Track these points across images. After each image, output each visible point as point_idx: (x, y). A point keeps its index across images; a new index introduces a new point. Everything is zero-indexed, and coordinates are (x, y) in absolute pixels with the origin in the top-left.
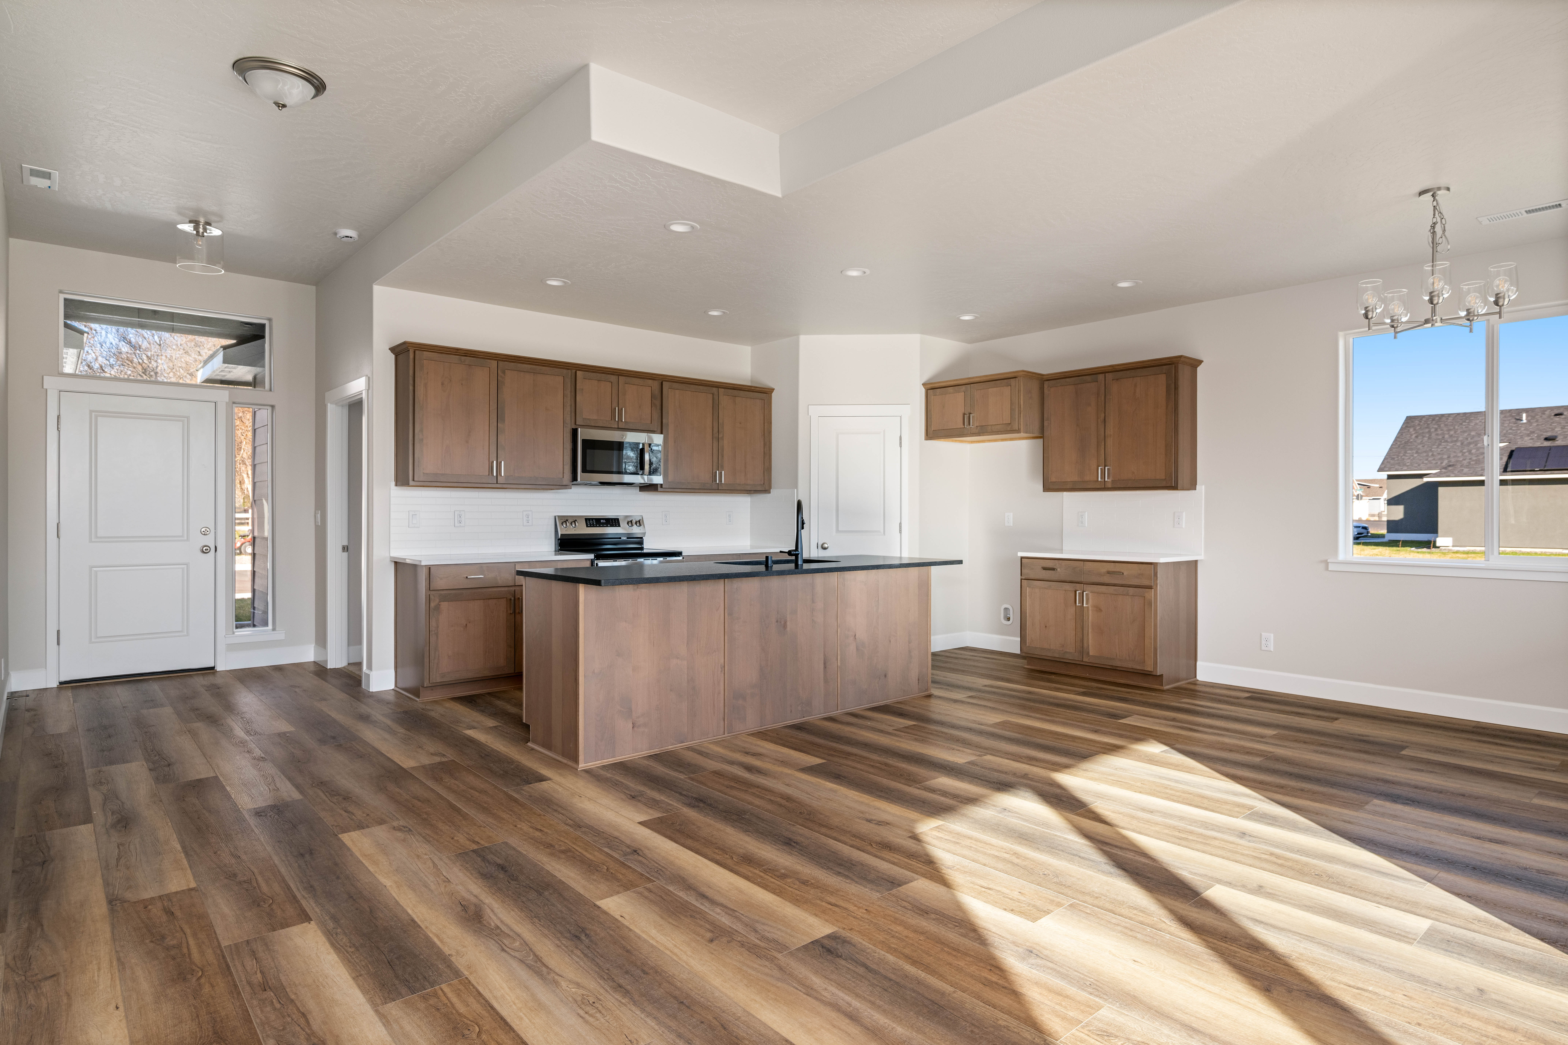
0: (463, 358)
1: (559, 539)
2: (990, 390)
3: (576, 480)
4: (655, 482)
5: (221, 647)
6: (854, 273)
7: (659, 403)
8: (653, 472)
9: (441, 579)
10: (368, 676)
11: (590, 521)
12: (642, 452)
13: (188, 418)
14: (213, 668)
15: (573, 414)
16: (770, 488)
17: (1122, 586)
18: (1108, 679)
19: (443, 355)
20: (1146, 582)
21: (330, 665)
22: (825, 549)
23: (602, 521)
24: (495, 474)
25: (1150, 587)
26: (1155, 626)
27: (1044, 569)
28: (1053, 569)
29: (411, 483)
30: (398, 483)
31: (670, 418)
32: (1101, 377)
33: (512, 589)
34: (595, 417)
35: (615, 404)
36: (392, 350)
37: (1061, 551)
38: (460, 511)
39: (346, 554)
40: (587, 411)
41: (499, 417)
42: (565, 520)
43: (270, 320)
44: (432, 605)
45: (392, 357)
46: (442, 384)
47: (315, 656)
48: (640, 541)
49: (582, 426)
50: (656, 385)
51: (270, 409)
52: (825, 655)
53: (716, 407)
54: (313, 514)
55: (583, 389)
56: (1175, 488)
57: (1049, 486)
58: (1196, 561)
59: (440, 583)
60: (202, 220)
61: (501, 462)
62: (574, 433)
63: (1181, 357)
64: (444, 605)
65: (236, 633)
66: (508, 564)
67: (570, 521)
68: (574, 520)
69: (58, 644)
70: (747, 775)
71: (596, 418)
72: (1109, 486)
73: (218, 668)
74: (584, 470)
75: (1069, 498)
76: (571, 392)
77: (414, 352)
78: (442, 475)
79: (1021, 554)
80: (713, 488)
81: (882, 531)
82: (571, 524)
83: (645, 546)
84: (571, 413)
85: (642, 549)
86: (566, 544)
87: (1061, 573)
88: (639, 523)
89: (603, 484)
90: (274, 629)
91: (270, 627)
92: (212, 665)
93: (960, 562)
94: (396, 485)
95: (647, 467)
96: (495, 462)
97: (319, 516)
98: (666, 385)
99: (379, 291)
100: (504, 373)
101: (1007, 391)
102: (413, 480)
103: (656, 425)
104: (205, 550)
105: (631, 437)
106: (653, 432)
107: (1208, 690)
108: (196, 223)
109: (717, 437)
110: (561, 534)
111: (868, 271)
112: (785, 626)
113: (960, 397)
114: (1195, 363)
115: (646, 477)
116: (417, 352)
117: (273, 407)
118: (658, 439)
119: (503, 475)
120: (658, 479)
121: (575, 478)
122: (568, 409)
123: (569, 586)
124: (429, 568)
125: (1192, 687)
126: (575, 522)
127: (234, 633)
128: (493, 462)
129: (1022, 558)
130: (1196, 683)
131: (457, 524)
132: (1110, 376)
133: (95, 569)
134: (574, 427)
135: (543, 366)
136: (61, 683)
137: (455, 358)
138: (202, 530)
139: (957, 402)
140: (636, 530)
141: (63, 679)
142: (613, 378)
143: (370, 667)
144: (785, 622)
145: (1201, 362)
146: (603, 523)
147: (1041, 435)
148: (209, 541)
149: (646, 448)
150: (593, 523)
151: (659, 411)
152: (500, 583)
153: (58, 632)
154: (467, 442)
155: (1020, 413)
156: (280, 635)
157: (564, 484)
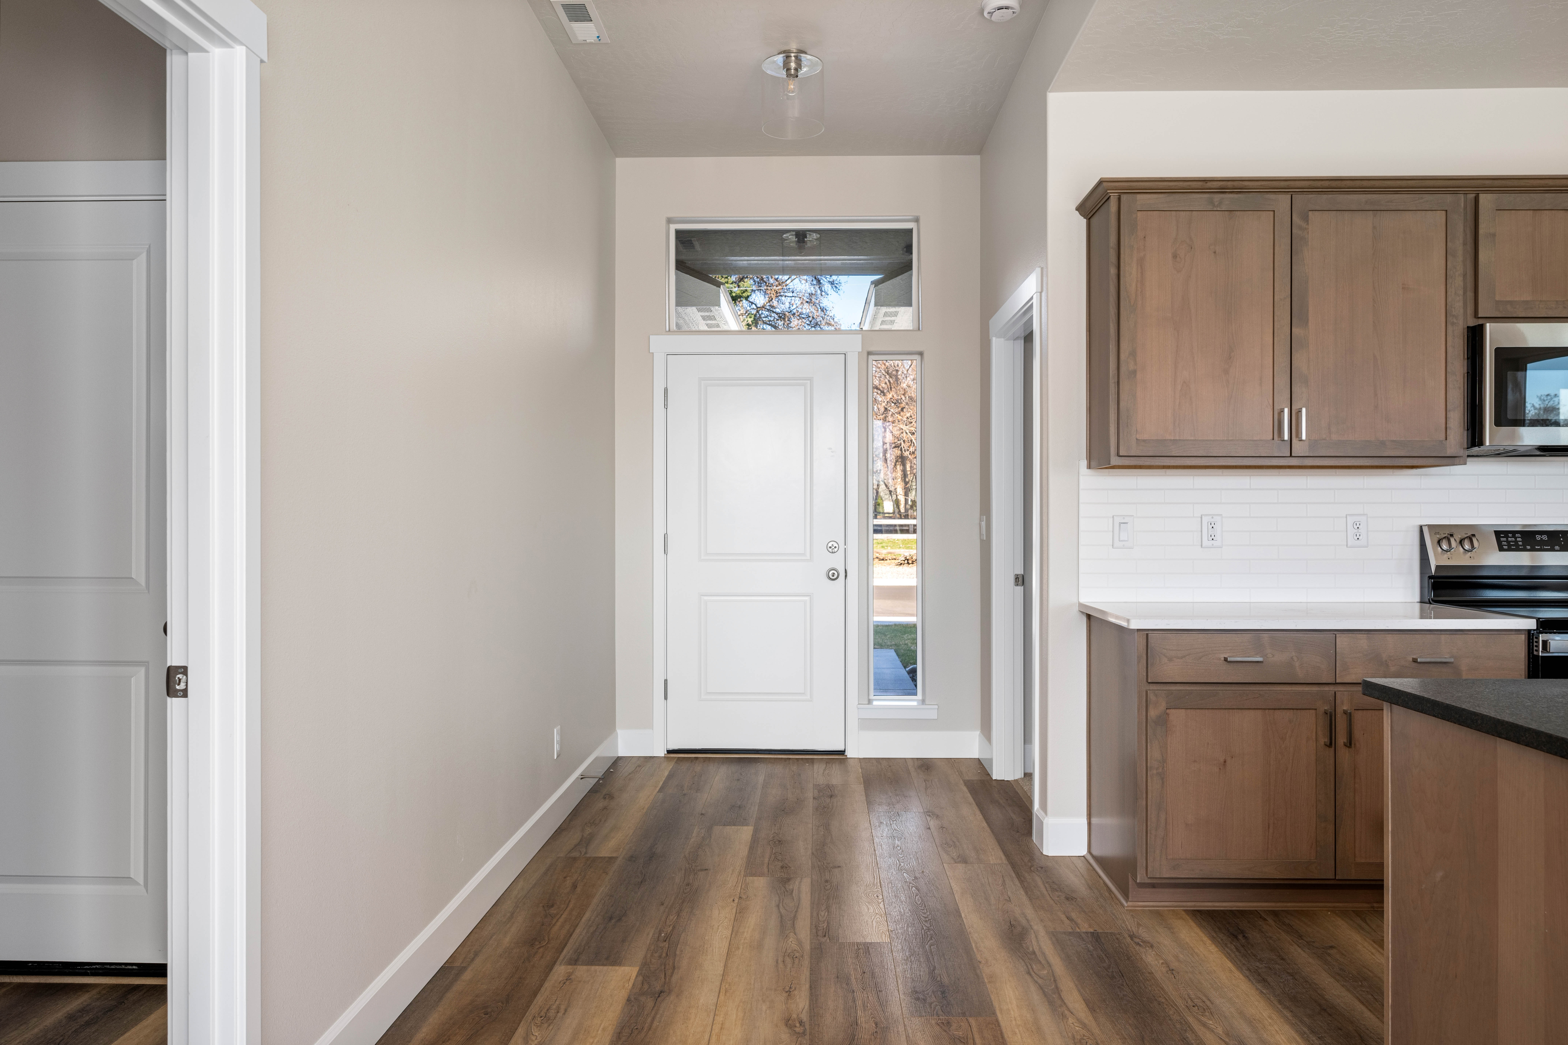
0: (1217, 197)
1: (1431, 577)
3: (1481, 443)
9: (1170, 660)
11: (1507, 537)
13: (811, 379)
14: (842, 753)
15: (1470, 294)
19: (1177, 196)
23: (1538, 537)
24: (1286, 437)
30: (1093, 463)
34: (1526, 297)
38: (1212, 516)
44: (1153, 713)
46: (1175, 256)
55: (1494, 235)
61: (1300, 411)
64: (1177, 716)
65: (875, 703)
66: (1322, 635)
67: (1458, 537)
69: (666, 698)
71: (1529, 299)
73: (849, 754)
74: (1500, 421)
76: (1465, 244)
77: (1119, 199)
78: (1174, 441)
82: (1461, 542)
84: (1465, 293)
90: (923, 701)
91: (919, 696)
92: (842, 748)
94: (1089, 467)
96: (1286, 411)
97: (983, 524)
100: (1306, 218)
102: (1118, 455)
104: (832, 575)
110: (1438, 567)
116: (1124, 198)
119: (1304, 438)
122: (1457, 282)
124: (1146, 633)
126: (1470, 538)
127: (870, 702)
128: (1282, 411)
131: (1206, 542)
133: (706, 598)
134: (1472, 322)
135: (1396, 192)
136: (669, 752)
137: (1199, 201)
138: (830, 545)
141: (672, 747)
146: (1542, 543)
150: (1516, 542)
152: (1301, 677)
153: (666, 681)
157: (1448, 454)
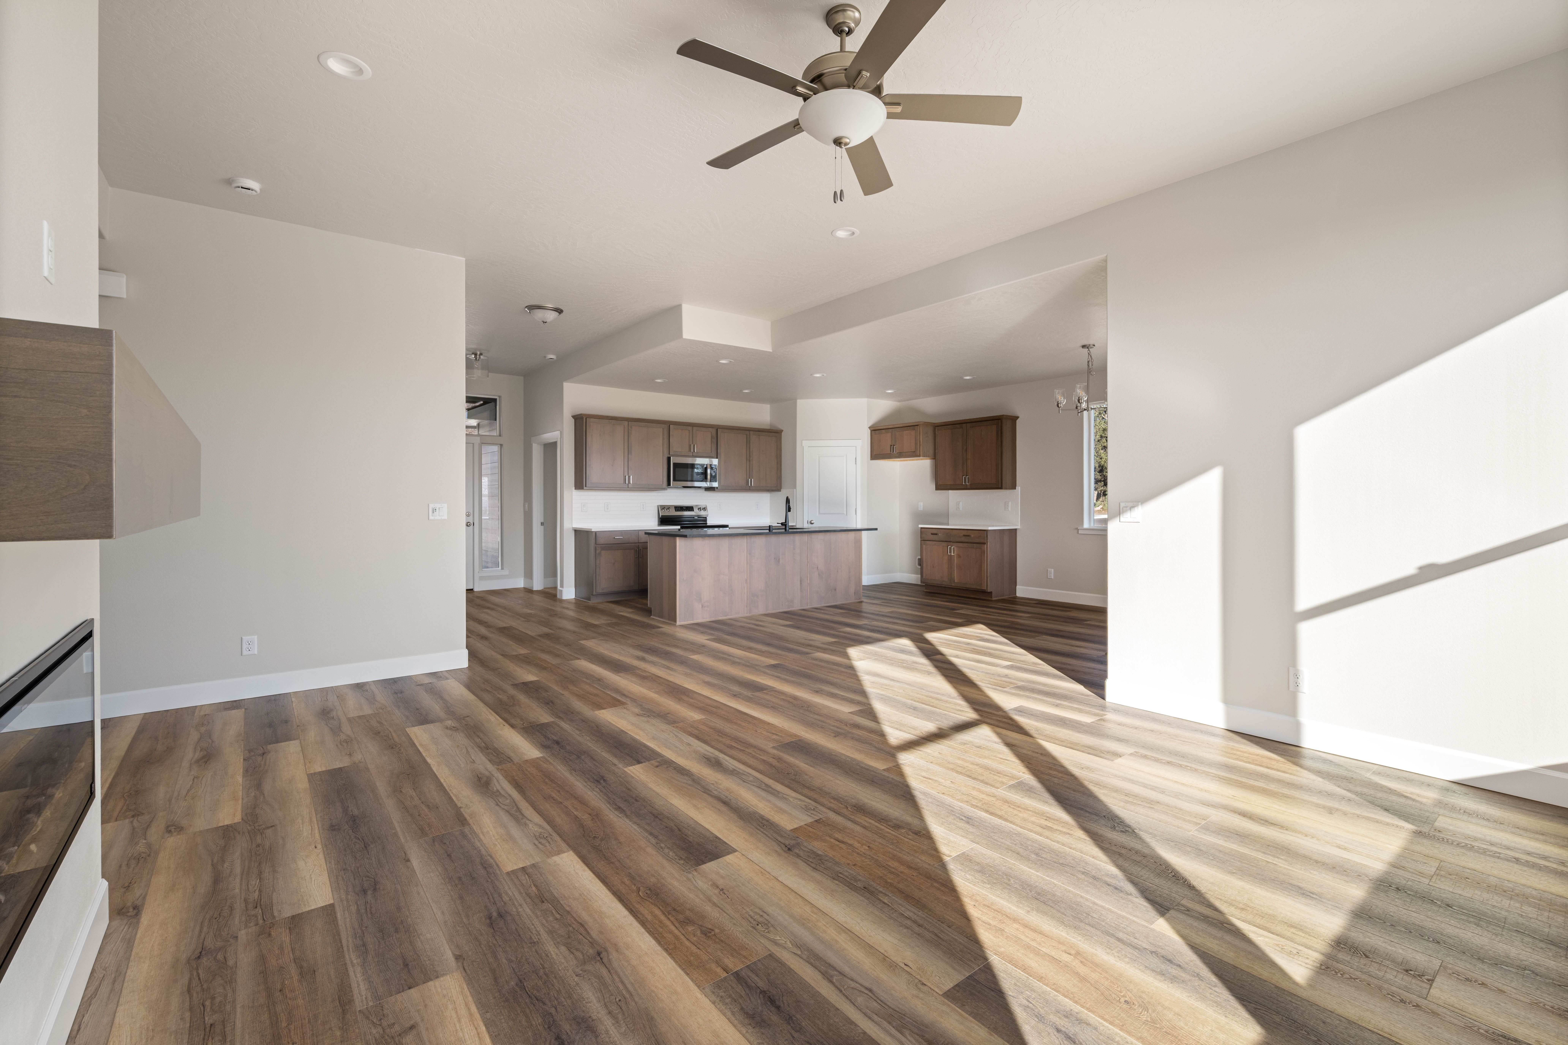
2: (905, 432)
4: (714, 486)
5: (476, 578)
6: (818, 375)
7: (716, 440)
8: (713, 478)
10: (561, 591)
12: (706, 469)
16: (781, 488)
17: (971, 543)
18: (964, 595)
20: (982, 541)
21: (535, 589)
22: (812, 524)
25: (984, 544)
26: (987, 564)
27: (932, 534)
28: (936, 534)
29: (585, 488)
31: (722, 450)
32: (964, 425)
33: (638, 544)
35: (691, 443)
36: (574, 417)
37: (948, 524)
39: (543, 527)
40: (675, 447)
41: (629, 452)
42: (663, 507)
43: (500, 397)
45: (573, 420)
47: (524, 584)
48: (705, 519)
49: (673, 456)
50: (714, 431)
51: (499, 446)
52: (801, 577)
53: (748, 442)
54: (523, 505)
56: (1001, 488)
57: (939, 487)
58: (1016, 529)
59: (601, 541)
60: (478, 353)
62: (669, 459)
63: (1003, 415)
68: (668, 507)
70: (755, 627)
72: (969, 487)
75: (952, 493)
79: (921, 526)
80: (747, 488)
81: (845, 513)
83: (708, 522)
85: (706, 523)
86: (664, 521)
87: (941, 536)
88: (705, 509)
89: (684, 487)
93: (876, 529)
95: (709, 477)
98: (719, 431)
99: (567, 386)
101: (913, 433)
103: (714, 454)
105: (699, 461)
106: (713, 458)
107: (1022, 601)
108: (476, 355)
109: (749, 459)
111: (825, 375)
112: (779, 561)
113: (889, 435)
114: (1014, 419)
115: (708, 483)
117: (501, 445)
118: (715, 462)
120: (715, 484)
121: (669, 484)
123: (671, 539)
125: (1014, 600)
129: (921, 528)
130: (1016, 597)
132: (969, 425)
139: (887, 438)
140: (703, 513)
142: (690, 428)
143: (562, 586)
144: (779, 559)
145: (1018, 417)
147: (934, 457)
148: (470, 520)
149: (709, 466)
151: (716, 446)
154: (613, 466)
155: (920, 445)
156: (506, 572)
